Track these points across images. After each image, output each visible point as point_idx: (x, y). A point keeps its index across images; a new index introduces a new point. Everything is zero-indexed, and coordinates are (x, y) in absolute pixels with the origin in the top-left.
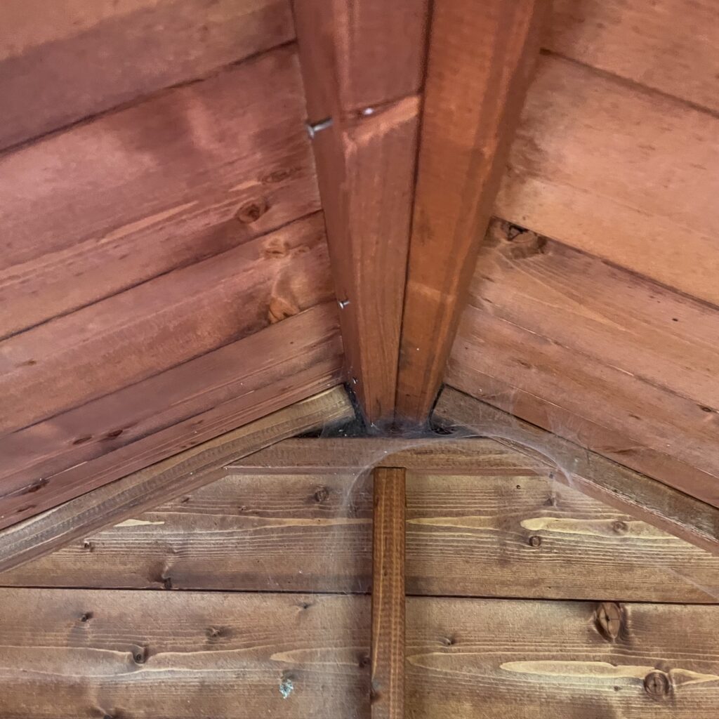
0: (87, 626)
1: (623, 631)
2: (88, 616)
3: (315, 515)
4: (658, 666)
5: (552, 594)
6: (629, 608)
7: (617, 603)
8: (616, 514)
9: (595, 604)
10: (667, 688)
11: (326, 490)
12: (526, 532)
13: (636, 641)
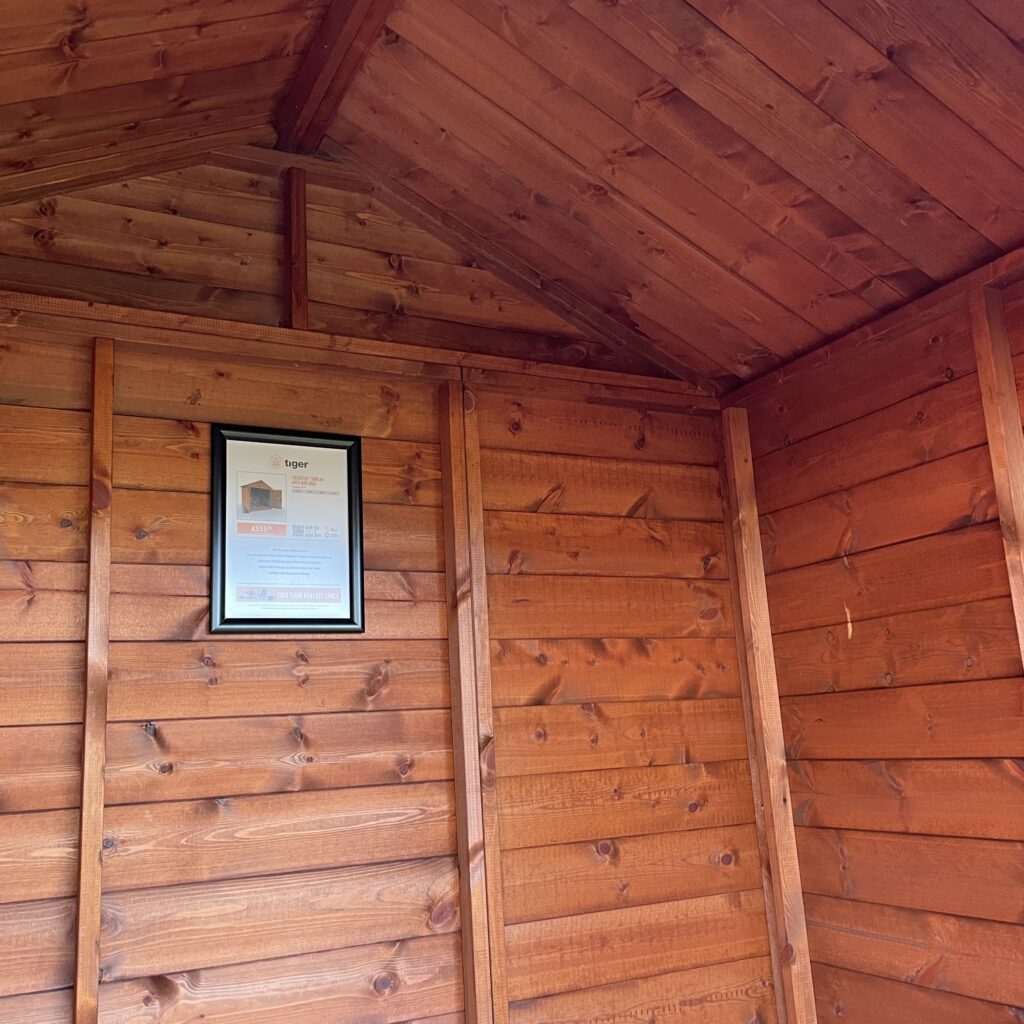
0: (131, 224)
1: (400, 265)
2: (130, 221)
3: (253, 193)
4: (414, 282)
5: (369, 247)
6: (403, 258)
7: (398, 255)
8: (400, 218)
9: (388, 255)
10: (417, 292)
11: (258, 182)
12: (358, 218)
13: (406, 272)
